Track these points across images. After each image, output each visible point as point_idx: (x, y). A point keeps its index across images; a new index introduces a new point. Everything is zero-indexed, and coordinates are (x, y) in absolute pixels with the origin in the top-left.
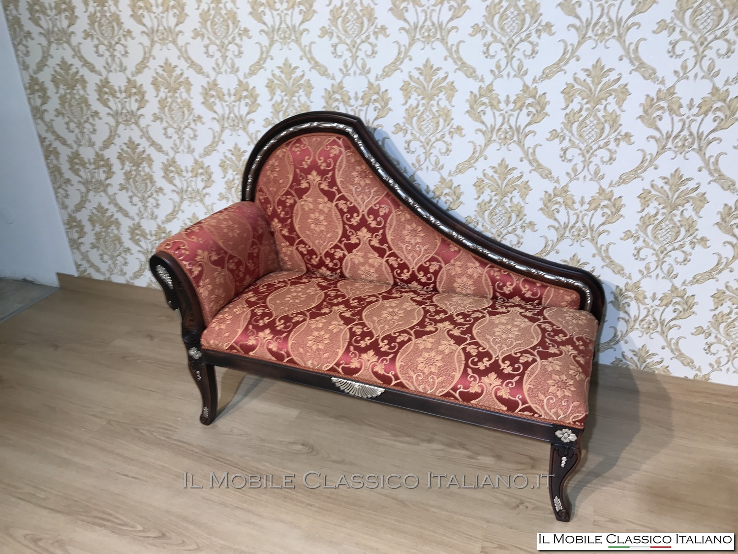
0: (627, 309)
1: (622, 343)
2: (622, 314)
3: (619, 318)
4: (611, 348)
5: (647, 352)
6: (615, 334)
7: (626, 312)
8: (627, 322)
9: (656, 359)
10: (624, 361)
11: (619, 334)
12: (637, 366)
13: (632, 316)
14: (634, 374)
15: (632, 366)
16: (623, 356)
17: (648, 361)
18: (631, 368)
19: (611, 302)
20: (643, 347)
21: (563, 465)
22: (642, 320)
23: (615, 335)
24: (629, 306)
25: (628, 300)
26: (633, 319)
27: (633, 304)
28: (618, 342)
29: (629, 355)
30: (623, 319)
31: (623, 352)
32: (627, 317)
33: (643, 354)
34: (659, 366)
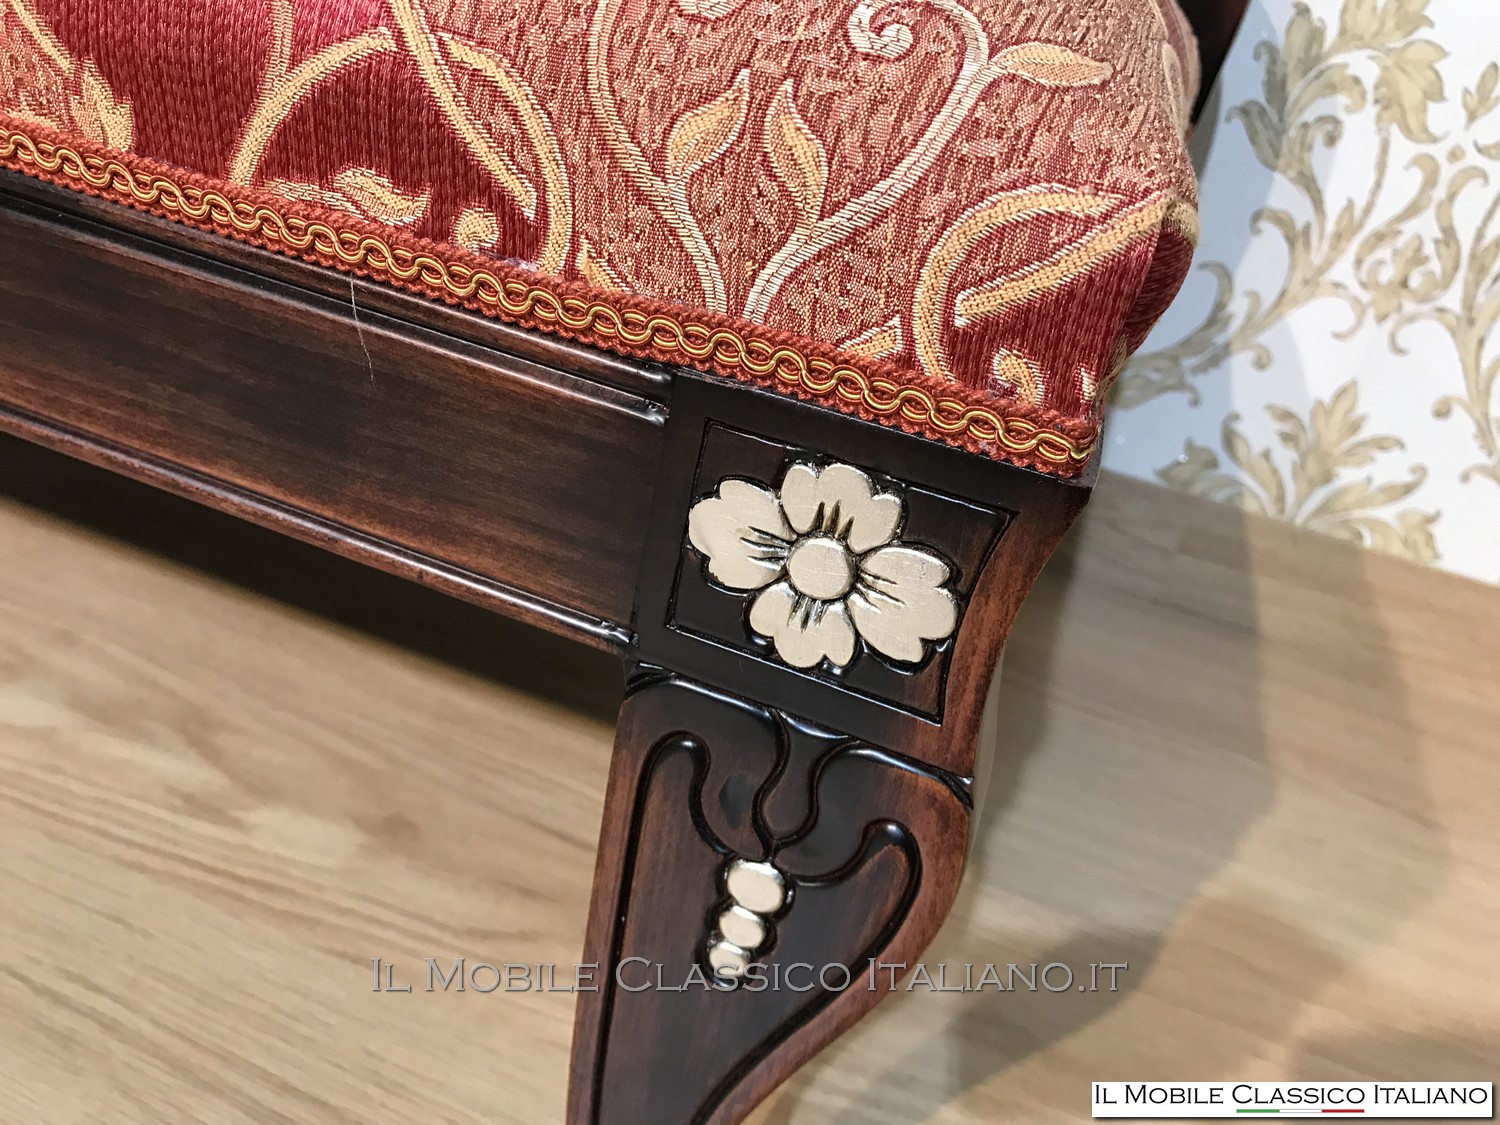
0: (1318, 157)
1: (1240, 362)
2: (1284, 195)
3: (1257, 217)
4: (1181, 386)
5: (1355, 427)
6: (1220, 306)
7: (1310, 185)
8: (1296, 238)
9: (1388, 469)
10: (1226, 467)
11: (1238, 307)
12: (1280, 499)
13: (1333, 205)
14: (1259, 543)
15: (1257, 500)
16: (1229, 439)
17: (1348, 476)
18: (1250, 506)
19: (1244, 111)
20: (1341, 394)
21: (728, 956)
22: (1379, 237)
23: (1217, 317)
24: (1332, 140)
25: (1337, 105)
26: (1330, 226)
27: (1360, 128)
28: (1219, 357)
29: (1259, 432)
30: (1282, 221)
31: (1235, 417)
32: (1299, 208)
33: (1330, 432)
34: (1387, 513)
